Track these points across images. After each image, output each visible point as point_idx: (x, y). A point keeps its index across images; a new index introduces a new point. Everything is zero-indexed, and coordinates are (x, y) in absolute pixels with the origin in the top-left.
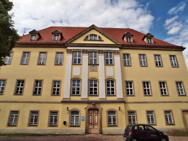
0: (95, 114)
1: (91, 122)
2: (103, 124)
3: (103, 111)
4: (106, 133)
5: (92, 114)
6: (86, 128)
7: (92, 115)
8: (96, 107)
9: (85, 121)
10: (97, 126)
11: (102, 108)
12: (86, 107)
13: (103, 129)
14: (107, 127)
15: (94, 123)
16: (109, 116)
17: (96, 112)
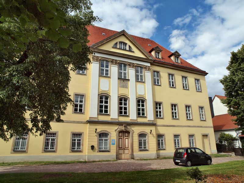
0: (125, 137)
1: (121, 146)
2: (134, 148)
3: (134, 134)
4: (137, 158)
5: (122, 138)
6: (116, 153)
7: (122, 139)
8: (127, 129)
9: (116, 145)
10: (128, 150)
11: (133, 131)
12: (117, 129)
13: (134, 154)
14: (139, 151)
15: (125, 148)
16: (140, 139)
17: (127, 135)
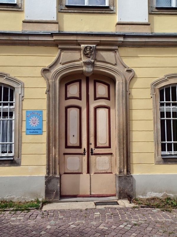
0: (96, 99)
1: (73, 141)
2: (136, 148)
4: (150, 195)
5: (82, 103)
6: (48, 169)
7: (80, 108)
8: (98, 64)
9: (45, 135)
10: (106, 158)
11: (129, 71)
12: (51, 67)
13: (136, 173)
14: (158, 163)
15: (92, 146)
16: (165, 109)
17: (102, 90)
